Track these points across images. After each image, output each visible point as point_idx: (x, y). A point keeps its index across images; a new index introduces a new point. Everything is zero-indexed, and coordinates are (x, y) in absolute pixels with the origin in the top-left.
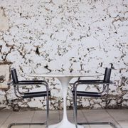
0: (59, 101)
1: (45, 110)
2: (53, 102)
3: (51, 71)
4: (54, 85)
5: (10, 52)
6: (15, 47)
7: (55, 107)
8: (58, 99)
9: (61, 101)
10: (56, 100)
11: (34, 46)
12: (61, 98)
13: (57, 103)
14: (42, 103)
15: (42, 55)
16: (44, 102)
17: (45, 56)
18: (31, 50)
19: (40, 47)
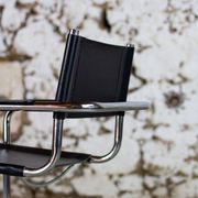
0: (169, 182)
2: (150, 181)
3: (144, 82)
4: (155, 127)
5: (23, 25)
6: (38, 9)
8: (166, 174)
9: (176, 179)
10: (158, 176)
11: (95, 5)
12: (176, 171)
13: (162, 185)
14: (116, 183)
15: (118, 32)
16: (122, 179)
17: (128, 37)
18: (86, 17)
19: (111, 8)
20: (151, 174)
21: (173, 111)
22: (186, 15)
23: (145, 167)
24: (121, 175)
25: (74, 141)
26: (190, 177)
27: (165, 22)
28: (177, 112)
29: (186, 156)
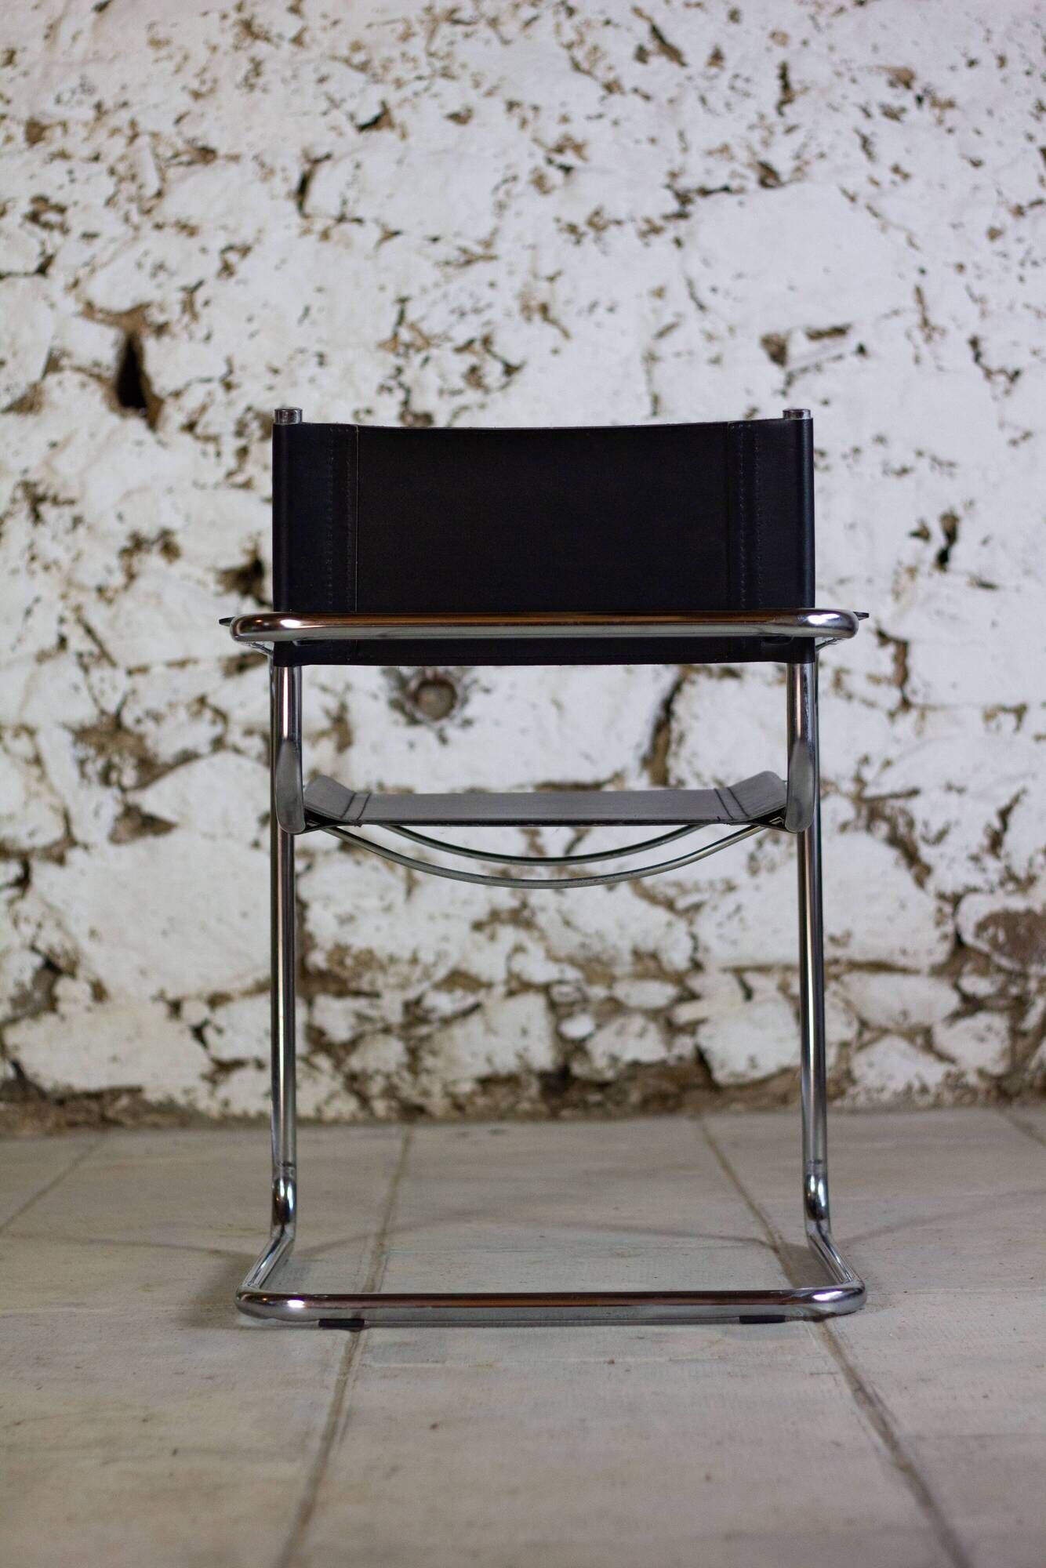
0: (415, 1013)
1: (229, 1122)
2: (331, 1017)
7: (355, 1083)
8: (403, 986)
9: (444, 1003)
10: (374, 995)
11: (90, 310)
12: (441, 973)
13: (387, 1030)
14: (198, 1033)
15: (190, 427)
16: (220, 1016)
17: (230, 444)
18: (53, 365)
19: (161, 330)
20: (343, 991)
21: (425, 735)
22: (469, 360)
23: (318, 959)
24: (216, 1000)
25: (14, 870)
26: (500, 990)
27: (384, 389)
28: (443, 740)
29: (480, 912)
